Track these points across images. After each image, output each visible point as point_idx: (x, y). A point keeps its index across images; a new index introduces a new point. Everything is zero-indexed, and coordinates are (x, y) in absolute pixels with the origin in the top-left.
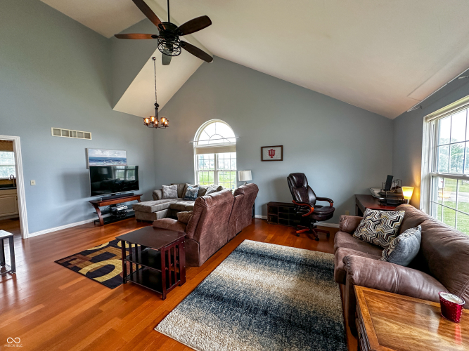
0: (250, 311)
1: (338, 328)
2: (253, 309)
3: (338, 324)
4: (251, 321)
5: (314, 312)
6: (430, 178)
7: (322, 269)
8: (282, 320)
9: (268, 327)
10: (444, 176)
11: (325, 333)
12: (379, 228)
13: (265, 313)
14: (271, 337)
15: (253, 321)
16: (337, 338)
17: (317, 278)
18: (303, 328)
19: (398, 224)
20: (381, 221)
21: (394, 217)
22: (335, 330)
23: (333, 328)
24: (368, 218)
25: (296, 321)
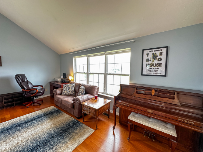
0: (45, 143)
1: (75, 121)
2: (46, 142)
3: (75, 120)
4: (51, 145)
5: (67, 123)
6: (75, 73)
7: (54, 112)
8: (61, 133)
9: (60, 139)
10: (79, 73)
11: (74, 124)
12: (70, 89)
13: (53, 137)
14: (64, 139)
15: (52, 143)
16: (77, 122)
17: (56, 115)
18: (69, 128)
19: (74, 87)
20: (70, 87)
21: (73, 85)
22: (75, 122)
23: (74, 121)
24: (65, 87)
25: (65, 129)
